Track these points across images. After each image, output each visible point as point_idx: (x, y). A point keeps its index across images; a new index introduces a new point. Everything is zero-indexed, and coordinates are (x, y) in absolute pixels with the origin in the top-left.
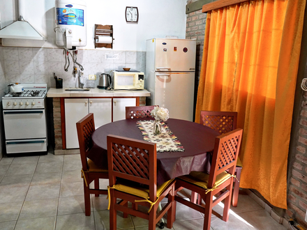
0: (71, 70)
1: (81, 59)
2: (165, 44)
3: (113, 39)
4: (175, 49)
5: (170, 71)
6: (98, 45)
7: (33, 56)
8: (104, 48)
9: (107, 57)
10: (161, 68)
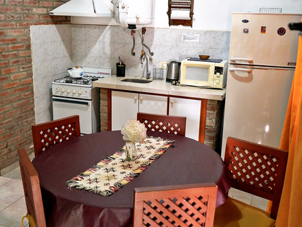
0: (138, 54)
1: (152, 40)
2: (246, 21)
3: (191, 14)
4: (263, 30)
5: (251, 65)
6: (173, 22)
7: (99, 36)
8: (181, 27)
9: (185, 38)
10: (238, 59)
